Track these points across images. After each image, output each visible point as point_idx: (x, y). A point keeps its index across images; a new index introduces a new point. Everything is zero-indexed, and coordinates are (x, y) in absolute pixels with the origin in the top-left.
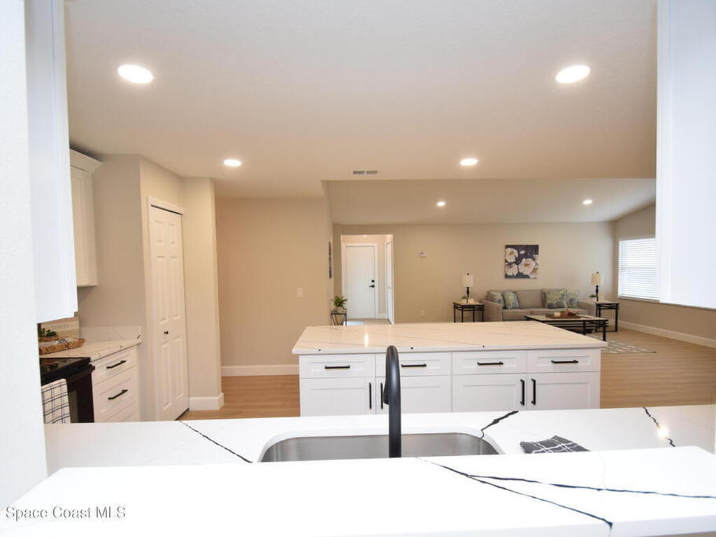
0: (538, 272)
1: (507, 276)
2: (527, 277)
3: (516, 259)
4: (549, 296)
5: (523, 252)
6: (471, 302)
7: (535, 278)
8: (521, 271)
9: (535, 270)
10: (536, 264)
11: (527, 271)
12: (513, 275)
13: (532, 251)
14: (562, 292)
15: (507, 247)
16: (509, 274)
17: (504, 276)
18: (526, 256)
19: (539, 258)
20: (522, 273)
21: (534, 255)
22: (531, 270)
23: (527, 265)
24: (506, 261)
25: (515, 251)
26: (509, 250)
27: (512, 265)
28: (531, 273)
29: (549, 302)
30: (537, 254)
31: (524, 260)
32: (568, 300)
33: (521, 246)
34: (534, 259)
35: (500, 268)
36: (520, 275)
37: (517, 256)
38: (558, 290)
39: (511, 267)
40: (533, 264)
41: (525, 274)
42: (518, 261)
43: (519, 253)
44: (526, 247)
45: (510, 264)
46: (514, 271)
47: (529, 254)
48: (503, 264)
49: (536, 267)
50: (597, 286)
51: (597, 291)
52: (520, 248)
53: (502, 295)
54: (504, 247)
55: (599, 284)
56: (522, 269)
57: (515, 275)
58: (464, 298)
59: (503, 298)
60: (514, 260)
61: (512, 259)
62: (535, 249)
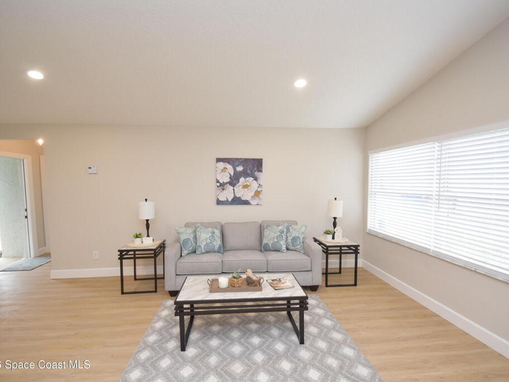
0: (261, 196)
1: (219, 202)
2: (246, 203)
3: (230, 178)
4: (267, 232)
5: (240, 169)
6: (148, 244)
7: (257, 204)
8: (238, 195)
9: (257, 194)
10: (260, 186)
11: (246, 195)
12: (227, 200)
13: (254, 166)
14: (280, 228)
15: (219, 160)
16: (221, 199)
17: (214, 201)
18: (245, 174)
19: (262, 176)
20: (239, 198)
21: (256, 173)
22: (253, 194)
23: (246, 187)
24: (218, 182)
25: (230, 168)
26: (221, 165)
27: (225, 187)
28: (253, 197)
29: (265, 241)
30: (260, 171)
31: (242, 180)
32: (290, 239)
33: (237, 159)
34: (256, 179)
35: (211, 193)
36: (237, 201)
37: (232, 174)
39: (224, 189)
40: (255, 185)
41: (243, 199)
42: (233, 181)
43: (235, 169)
44: (245, 162)
45: (222, 186)
46: (228, 194)
47: (249, 171)
48: (214, 185)
49: (260, 189)
50: (335, 218)
51: (335, 225)
52: (237, 163)
53: (195, 232)
54: (215, 161)
55: (339, 215)
56: (240, 192)
57: (230, 200)
58: (137, 236)
59: (195, 237)
60: (229, 180)
61: (226, 178)
62: (258, 164)
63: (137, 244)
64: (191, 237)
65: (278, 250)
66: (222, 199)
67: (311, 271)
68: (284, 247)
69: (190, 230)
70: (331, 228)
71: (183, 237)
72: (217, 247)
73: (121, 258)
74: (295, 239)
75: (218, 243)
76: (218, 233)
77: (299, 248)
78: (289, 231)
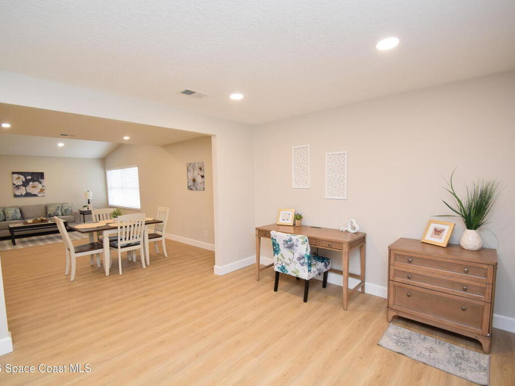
0: (45, 192)
1: (15, 196)
2: (35, 195)
3: (23, 182)
4: (49, 209)
5: (29, 177)
7: (43, 196)
8: (28, 192)
9: (42, 190)
11: (35, 192)
12: (22, 195)
13: (38, 177)
14: (58, 205)
15: (13, 173)
17: (12, 195)
18: (33, 180)
19: (45, 182)
20: (30, 193)
21: (40, 180)
22: (39, 190)
23: (33, 187)
24: (14, 184)
25: (22, 178)
26: (16, 176)
27: (19, 187)
28: (39, 192)
29: (49, 213)
30: (43, 178)
31: (31, 183)
32: (63, 211)
34: (40, 183)
35: (9, 191)
36: (28, 195)
37: (24, 180)
38: (56, 204)
39: (18, 189)
40: (40, 186)
41: (33, 193)
42: (25, 184)
43: (25, 178)
44: (32, 174)
45: (18, 187)
46: (22, 191)
47: (35, 179)
48: (11, 187)
49: (43, 188)
50: (89, 200)
51: (89, 203)
52: (27, 174)
54: (11, 173)
55: (91, 198)
56: (29, 189)
57: (24, 194)
59: (4, 213)
60: (22, 184)
61: (20, 183)
62: (41, 175)
66: (18, 193)
67: (74, 222)
68: (60, 214)
70: (87, 204)
72: (19, 218)
74: (66, 210)
75: (19, 215)
76: (18, 211)
77: (68, 213)
78: (62, 207)
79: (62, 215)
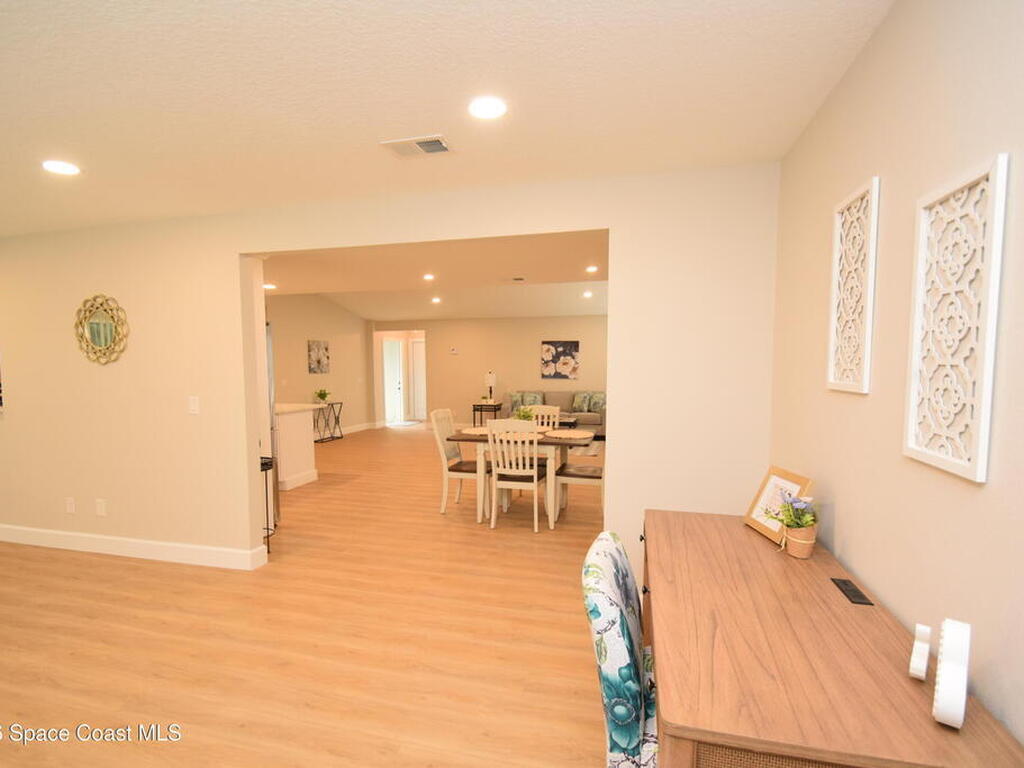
0: (578, 371)
1: (543, 376)
2: (566, 377)
3: (553, 357)
4: (576, 399)
5: (560, 349)
6: (491, 402)
7: (575, 379)
8: (558, 371)
9: (574, 369)
10: (577, 363)
11: (565, 371)
12: (550, 375)
13: (572, 347)
15: (544, 343)
17: (540, 375)
18: (564, 353)
19: (579, 355)
20: (560, 373)
21: (574, 353)
22: (570, 369)
23: (565, 364)
24: (543, 360)
25: (552, 349)
26: (546, 347)
27: (549, 364)
28: (571, 373)
29: (574, 405)
30: (577, 351)
31: (562, 358)
32: (591, 403)
33: (559, 342)
34: (573, 358)
35: (537, 369)
36: (558, 375)
37: (554, 353)
39: (547, 366)
40: (572, 362)
41: (563, 373)
42: (555, 359)
43: (556, 349)
44: (565, 344)
45: (546, 363)
46: (551, 370)
47: (568, 351)
48: (540, 362)
49: (576, 366)
52: (558, 345)
53: (522, 397)
54: (541, 343)
56: (560, 368)
57: (552, 374)
58: (484, 398)
60: (551, 359)
61: (549, 357)
62: (575, 345)
63: (484, 402)
64: (520, 399)
65: (581, 411)
66: (546, 373)
68: (586, 409)
69: (519, 395)
71: (515, 399)
73: (474, 410)
74: (595, 404)
77: (598, 410)
78: (591, 398)
79: (589, 411)
